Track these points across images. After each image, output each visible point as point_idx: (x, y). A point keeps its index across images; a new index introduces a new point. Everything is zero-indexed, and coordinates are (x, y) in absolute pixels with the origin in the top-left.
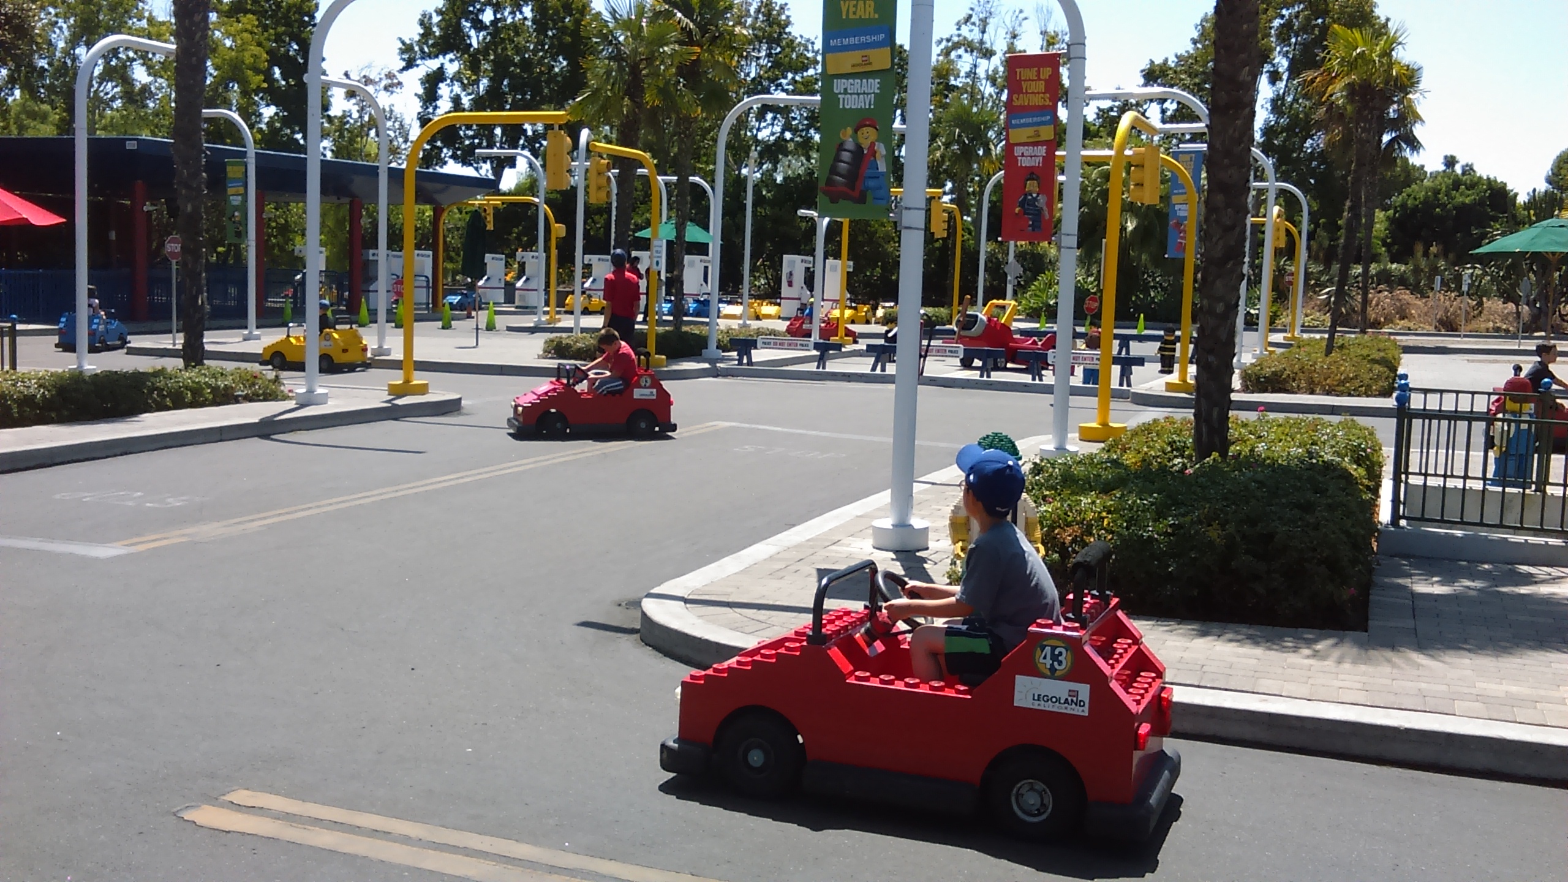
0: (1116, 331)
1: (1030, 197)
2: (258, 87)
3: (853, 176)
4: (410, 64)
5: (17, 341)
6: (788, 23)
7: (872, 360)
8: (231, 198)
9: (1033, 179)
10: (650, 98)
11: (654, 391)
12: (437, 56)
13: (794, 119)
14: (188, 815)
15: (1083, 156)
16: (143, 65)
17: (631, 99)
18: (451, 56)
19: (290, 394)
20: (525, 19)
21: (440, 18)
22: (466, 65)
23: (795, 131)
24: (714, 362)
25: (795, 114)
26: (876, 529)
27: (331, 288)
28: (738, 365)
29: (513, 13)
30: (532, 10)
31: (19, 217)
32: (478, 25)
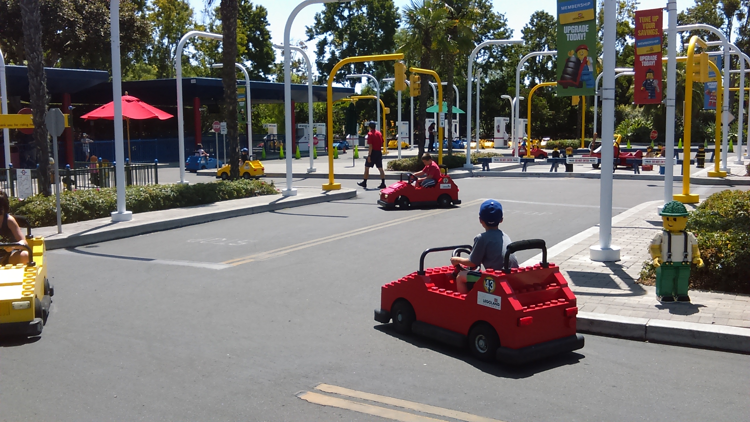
0: (691, 147)
1: (648, 82)
2: (243, 52)
3: (576, 74)
4: (311, 38)
5: (158, 171)
6: (491, 6)
7: (550, 166)
8: (240, 103)
9: (650, 72)
10: (434, 46)
11: (450, 185)
12: (323, 34)
13: (494, 52)
14: (303, 397)
15: (677, 59)
16: (192, 45)
17: (426, 47)
18: (329, 33)
19: (278, 191)
20: (364, 13)
21: (324, 15)
22: (336, 36)
23: (495, 58)
24: (470, 169)
25: (495, 49)
26: (592, 251)
27: (280, 142)
28: (483, 171)
29: (357, 11)
30: (367, 9)
31: (154, 115)
32: (342, 18)
